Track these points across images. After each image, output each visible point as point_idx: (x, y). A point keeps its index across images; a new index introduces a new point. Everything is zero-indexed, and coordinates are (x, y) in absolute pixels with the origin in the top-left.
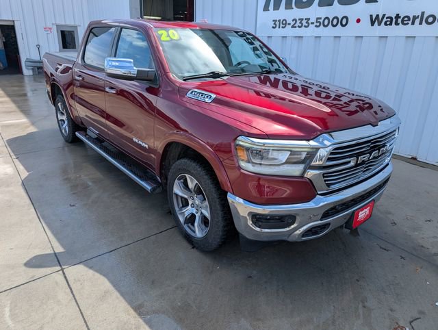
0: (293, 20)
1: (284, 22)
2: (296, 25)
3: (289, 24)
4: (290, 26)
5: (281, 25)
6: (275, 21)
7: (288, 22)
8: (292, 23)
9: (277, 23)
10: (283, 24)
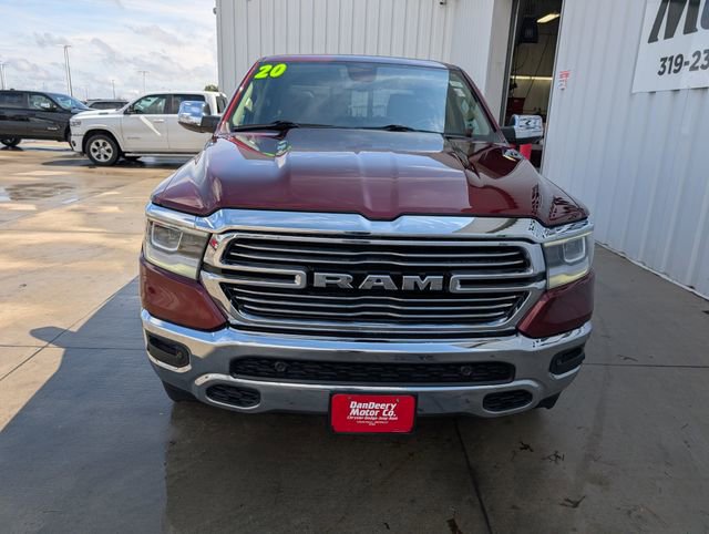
0: (694, 56)
1: (679, 60)
2: (699, 64)
3: (687, 63)
4: (688, 67)
5: (674, 67)
6: (664, 60)
7: (685, 60)
8: (692, 61)
9: (667, 64)
10: (676, 65)
